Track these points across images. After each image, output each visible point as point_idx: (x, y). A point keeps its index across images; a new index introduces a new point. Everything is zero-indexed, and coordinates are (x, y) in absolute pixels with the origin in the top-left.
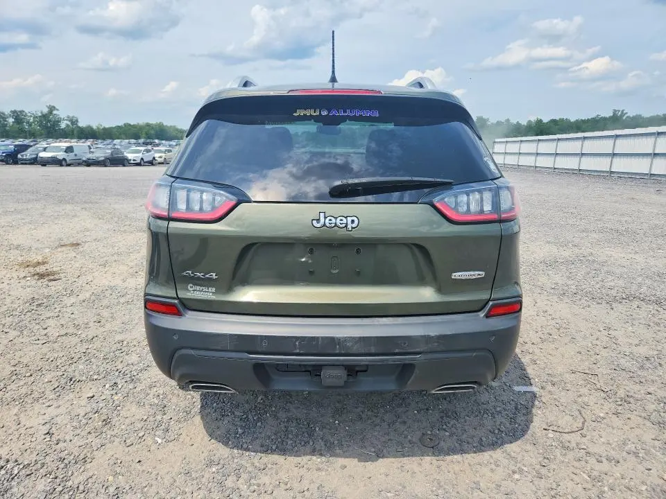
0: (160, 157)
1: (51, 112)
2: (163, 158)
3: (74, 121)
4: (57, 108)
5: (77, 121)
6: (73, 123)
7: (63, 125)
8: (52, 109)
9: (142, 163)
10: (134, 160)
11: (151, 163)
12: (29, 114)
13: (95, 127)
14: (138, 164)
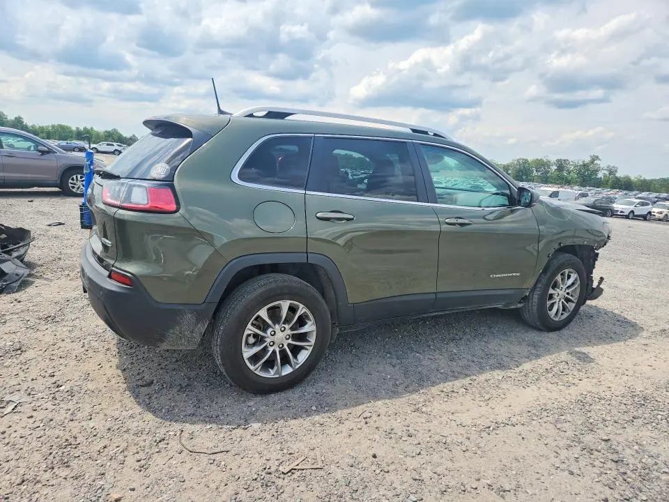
0: (661, 213)
1: (592, 162)
2: (663, 214)
3: (612, 172)
4: (600, 158)
5: (616, 171)
6: (611, 172)
7: (600, 175)
8: (595, 158)
9: (631, 216)
10: (622, 212)
11: (644, 218)
12: (571, 163)
13: (632, 178)
14: (627, 217)
